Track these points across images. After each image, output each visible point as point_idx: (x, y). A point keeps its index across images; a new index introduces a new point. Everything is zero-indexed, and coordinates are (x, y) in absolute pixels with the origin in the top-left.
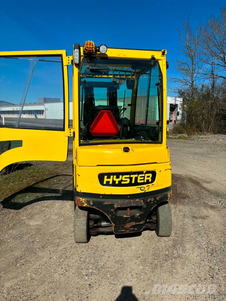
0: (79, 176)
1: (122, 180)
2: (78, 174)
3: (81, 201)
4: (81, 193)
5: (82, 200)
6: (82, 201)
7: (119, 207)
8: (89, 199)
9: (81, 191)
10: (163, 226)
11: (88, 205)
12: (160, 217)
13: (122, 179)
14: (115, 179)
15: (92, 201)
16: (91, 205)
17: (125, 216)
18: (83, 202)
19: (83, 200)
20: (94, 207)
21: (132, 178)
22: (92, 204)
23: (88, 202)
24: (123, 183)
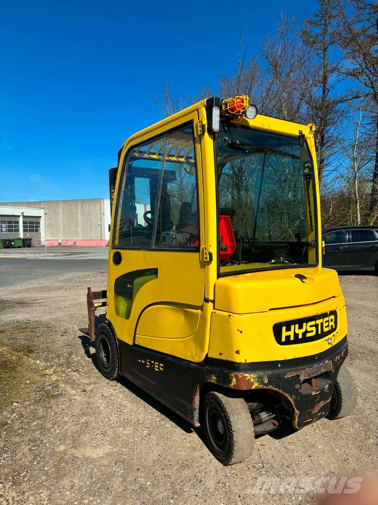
0: (241, 332)
1: (307, 332)
2: (238, 330)
3: (247, 379)
4: (246, 364)
5: (249, 378)
6: (249, 380)
7: (307, 378)
8: (261, 373)
9: (246, 360)
10: (346, 399)
11: (261, 384)
12: (340, 385)
13: (306, 330)
14: (297, 331)
15: (268, 376)
16: (265, 384)
17: (314, 393)
18: (252, 380)
19: (251, 377)
20: (270, 387)
21: (318, 324)
22: (266, 382)
23: (260, 380)
24: (308, 335)
